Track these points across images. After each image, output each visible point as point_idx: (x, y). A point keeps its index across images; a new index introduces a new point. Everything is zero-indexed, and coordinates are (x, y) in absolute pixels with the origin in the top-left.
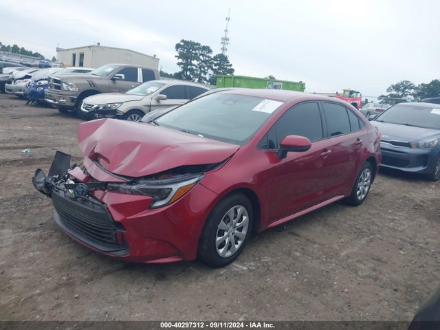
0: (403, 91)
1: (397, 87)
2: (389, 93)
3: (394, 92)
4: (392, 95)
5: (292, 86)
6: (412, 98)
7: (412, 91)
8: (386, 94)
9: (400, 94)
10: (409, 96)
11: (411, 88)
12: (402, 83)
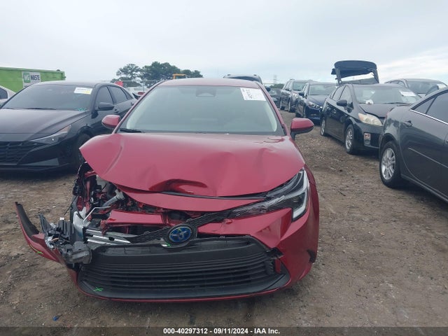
0: (131, 73)
1: (125, 71)
2: (120, 77)
3: (124, 76)
4: (122, 78)
5: (51, 76)
6: (140, 79)
7: (139, 73)
8: (117, 78)
9: (130, 77)
10: (138, 78)
11: (137, 71)
12: (128, 67)
